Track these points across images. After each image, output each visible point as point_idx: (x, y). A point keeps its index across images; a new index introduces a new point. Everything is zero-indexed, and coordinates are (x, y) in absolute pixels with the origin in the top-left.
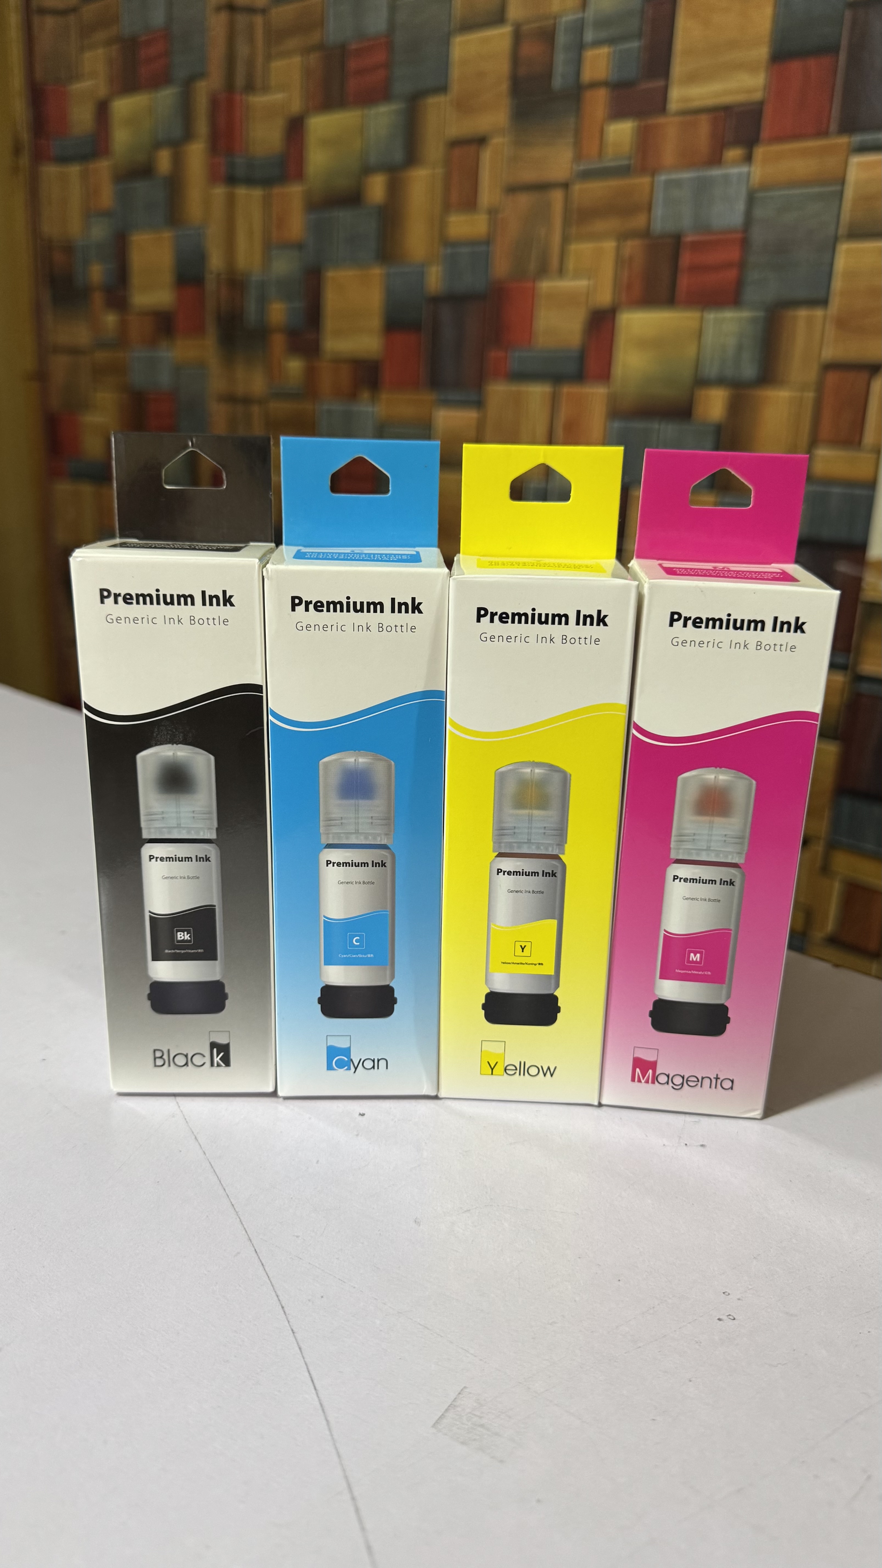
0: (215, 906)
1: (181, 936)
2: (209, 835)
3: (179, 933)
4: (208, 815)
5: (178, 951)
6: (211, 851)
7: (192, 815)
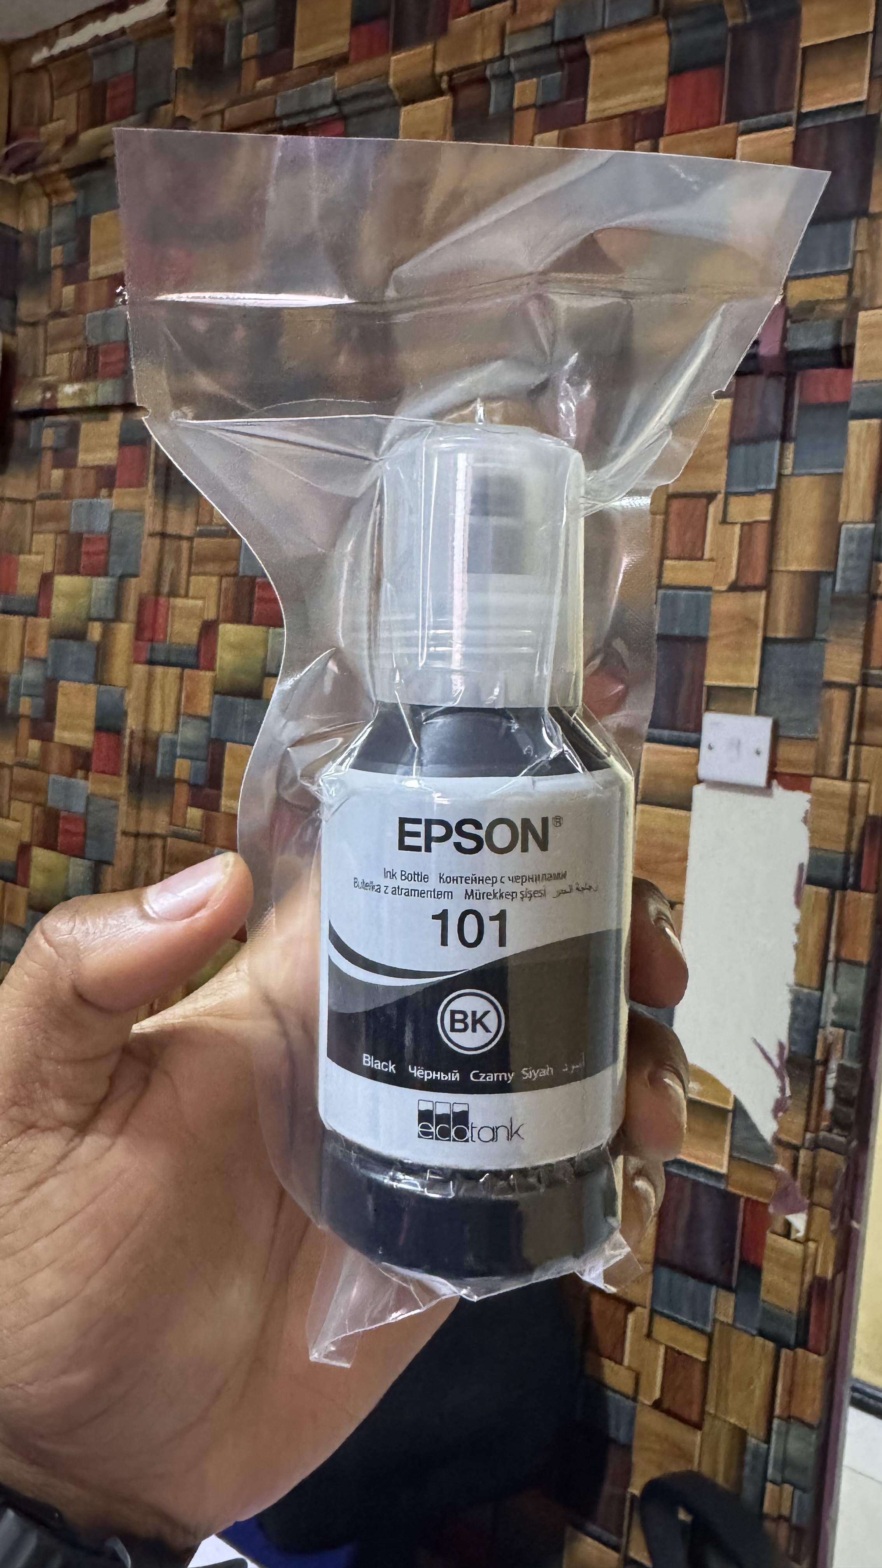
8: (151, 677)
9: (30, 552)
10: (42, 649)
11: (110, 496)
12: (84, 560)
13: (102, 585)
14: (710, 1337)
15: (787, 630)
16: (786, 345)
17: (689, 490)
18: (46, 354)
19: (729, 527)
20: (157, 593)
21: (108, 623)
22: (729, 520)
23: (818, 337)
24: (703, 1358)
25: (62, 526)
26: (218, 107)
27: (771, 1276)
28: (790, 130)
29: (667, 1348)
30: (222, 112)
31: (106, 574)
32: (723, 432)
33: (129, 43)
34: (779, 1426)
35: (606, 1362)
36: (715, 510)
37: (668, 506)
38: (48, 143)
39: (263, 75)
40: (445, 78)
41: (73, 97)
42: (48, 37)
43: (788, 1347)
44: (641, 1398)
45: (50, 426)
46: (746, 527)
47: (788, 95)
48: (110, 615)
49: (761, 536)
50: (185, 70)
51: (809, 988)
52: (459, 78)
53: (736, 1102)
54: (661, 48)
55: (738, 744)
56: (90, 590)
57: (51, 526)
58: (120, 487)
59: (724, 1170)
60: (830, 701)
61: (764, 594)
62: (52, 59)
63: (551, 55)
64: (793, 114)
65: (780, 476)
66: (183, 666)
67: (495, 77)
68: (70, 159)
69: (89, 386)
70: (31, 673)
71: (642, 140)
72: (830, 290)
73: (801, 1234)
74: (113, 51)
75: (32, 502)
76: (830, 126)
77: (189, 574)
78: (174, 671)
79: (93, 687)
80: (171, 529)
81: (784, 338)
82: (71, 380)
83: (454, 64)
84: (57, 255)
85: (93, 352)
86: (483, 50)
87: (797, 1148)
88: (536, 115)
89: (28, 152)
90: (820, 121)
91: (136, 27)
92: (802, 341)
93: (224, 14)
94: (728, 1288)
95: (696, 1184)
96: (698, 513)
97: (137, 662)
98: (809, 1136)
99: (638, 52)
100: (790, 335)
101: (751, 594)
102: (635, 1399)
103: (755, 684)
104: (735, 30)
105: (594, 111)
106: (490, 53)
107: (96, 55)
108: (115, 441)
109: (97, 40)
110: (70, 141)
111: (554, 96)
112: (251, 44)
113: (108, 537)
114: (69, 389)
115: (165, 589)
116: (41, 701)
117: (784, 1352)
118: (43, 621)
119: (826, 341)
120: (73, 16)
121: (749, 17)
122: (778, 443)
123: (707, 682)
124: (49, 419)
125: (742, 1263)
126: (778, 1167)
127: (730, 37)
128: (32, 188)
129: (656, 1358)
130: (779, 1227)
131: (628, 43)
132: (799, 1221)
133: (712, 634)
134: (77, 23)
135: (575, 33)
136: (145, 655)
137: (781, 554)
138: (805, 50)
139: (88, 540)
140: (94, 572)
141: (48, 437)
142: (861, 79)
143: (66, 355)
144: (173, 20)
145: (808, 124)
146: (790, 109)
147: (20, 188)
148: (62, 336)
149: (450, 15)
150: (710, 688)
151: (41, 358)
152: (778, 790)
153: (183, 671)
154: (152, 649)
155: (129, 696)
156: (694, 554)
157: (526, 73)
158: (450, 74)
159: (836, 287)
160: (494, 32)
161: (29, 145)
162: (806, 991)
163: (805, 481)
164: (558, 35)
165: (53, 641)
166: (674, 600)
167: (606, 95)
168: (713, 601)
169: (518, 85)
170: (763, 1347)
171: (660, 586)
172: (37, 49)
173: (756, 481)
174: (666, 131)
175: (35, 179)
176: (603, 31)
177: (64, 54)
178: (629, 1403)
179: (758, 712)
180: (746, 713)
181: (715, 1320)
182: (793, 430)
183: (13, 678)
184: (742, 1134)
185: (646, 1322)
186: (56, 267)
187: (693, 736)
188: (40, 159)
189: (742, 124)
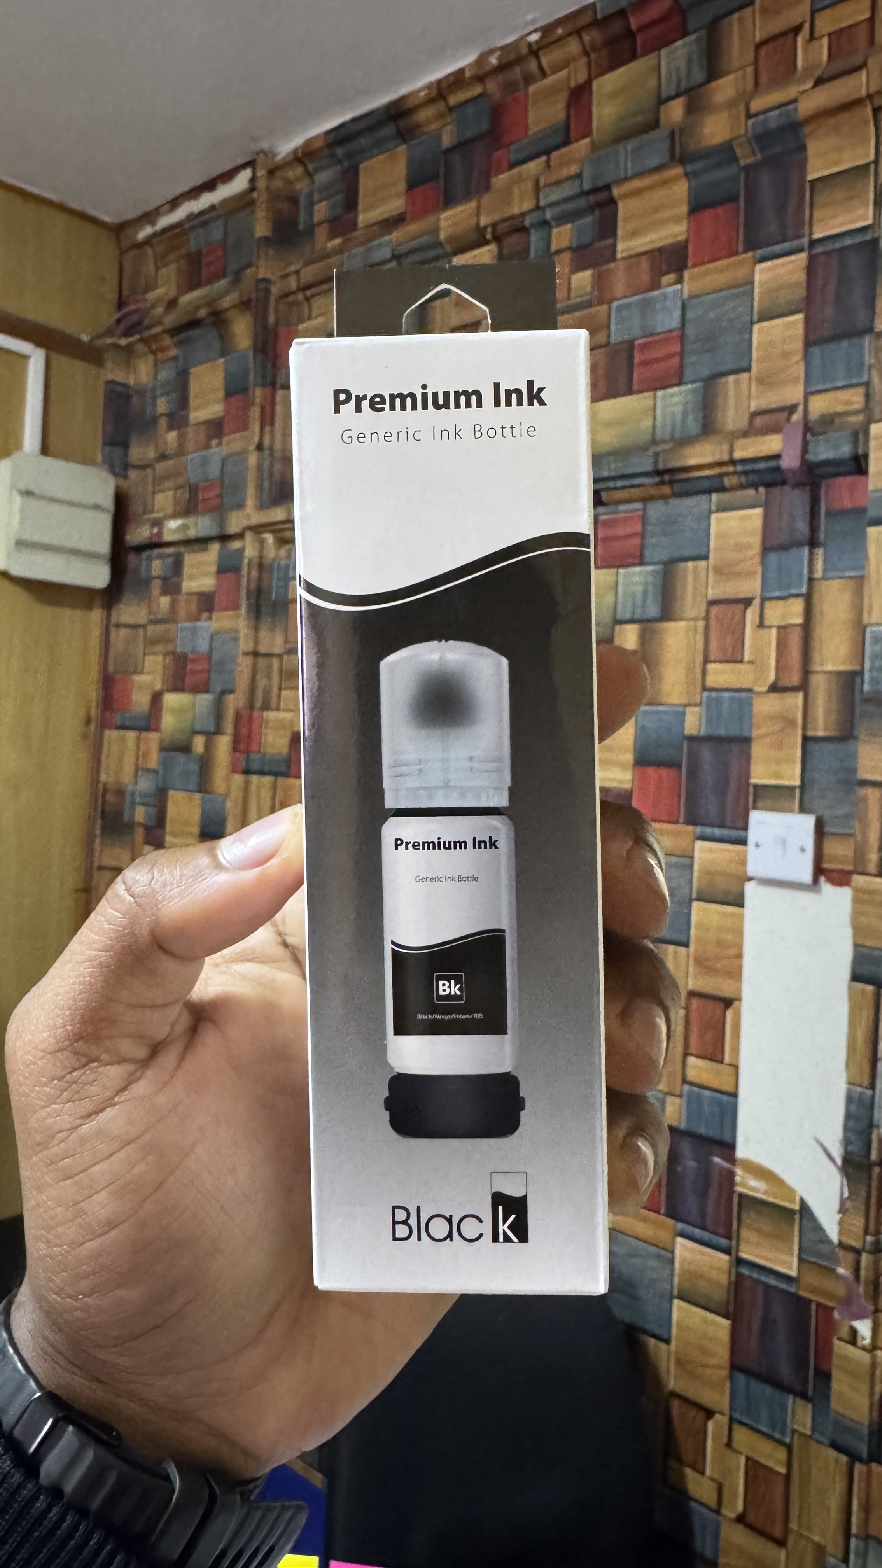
0: (503, 931)
1: (445, 987)
2: (496, 800)
3: (441, 983)
4: (496, 764)
5: (439, 1017)
6: (499, 828)
7: (469, 764)
8: (247, 787)
9: (142, 673)
10: (153, 760)
11: (210, 619)
12: (188, 680)
13: (205, 700)
14: (789, 1448)
15: (825, 729)
16: (807, 457)
17: (726, 596)
18: (154, 493)
19: (766, 630)
20: (251, 707)
21: (211, 735)
22: (767, 622)
23: (836, 447)
24: (783, 1470)
25: (170, 647)
26: (293, 268)
27: (839, 1384)
28: (803, 256)
29: (748, 1459)
30: (297, 272)
31: (207, 691)
32: (756, 541)
33: (220, 216)
34: (857, 1546)
35: (688, 1471)
36: (751, 615)
37: (708, 612)
38: (153, 307)
39: (332, 236)
40: (489, 230)
41: (173, 266)
42: (149, 217)
43: (861, 1460)
44: (724, 1511)
45: (160, 557)
46: (782, 630)
47: (800, 224)
48: (212, 728)
49: (795, 639)
50: (266, 239)
51: (861, 1086)
52: (500, 229)
53: (803, 1202)
54: (682, 189)
55: (784, 842)
56: (194, 705)
57: (160, 648)
58: (218, 611)
59: (793, 1273)
60: (865, 799)
61: (801, 695)
62: (155, 235)
63: (582, 202)
64: (805, 241)
65: (811, 580)
66: (276, 774)
67: (533, 225)
68: (170, 320)
69: (190, 521)
70: (145, 785)
71: (668, 273)
72: (848, 403)
73: (867, 1341)
74: (205, 224)
75: (144, 626)
76: (842, 249)
77: (280, 689)
78: (268, 780)
79: (198, 796)
80: (262, 649)
81: (805, 450)
82: (175, 516)
83: (497, 217)
84: (162, 405)
85: (194, 490)
86: (521, 203)
87: (858, 1252)
88: (572, 259)
89: (135, 318)
90: (830, 246)
91: (225, 202)
92: (822, 452)
93: (299, 186)
94: (804, 1396)
95: (767, 1287)
96: (737, 617)
97: (234, 771)
98: (869, 1238)
99: (659, 195)
100: (811, 447)
101: (787, 695)
102: (718, 1512)
103: (797, 782)
104: (747, 168)
105: (623, 251)
106: (527, 205)
107: (193, 228)
108: (214, 569)
109: (191, 217)
110: (172, 304)
111: (587, 239)
112: (321, 210)
113: (209, 657)
114: (173, 524)
115: (258, 704)
116: (152, 810)
117: (858, 1467)
118: (154, 736)
119: (845, 450)
120: (170, 197)
121: (759, 156)
122: (806, 551)
123: (753, 781)
124: (156, 551)
125: (817, 1370)
126: (841, 1271)
127: (742, 175)
128: (141, 347)
129: (738, 1467)
130: (844, 1332)
131: (651, 187)
132: (864, 1328)
133: (754, 734)
134: (174, 203)
135: (601, 183)
136: (243, 765)
137: (816, 656)
138: (812, 182)
139: (193, 661)
140: (196, 690)
141: (157, 567)
142: (867, 205)
143: (171, 493)
144: (255, 194)
145: (819, 249)
146: (803, 236)
147: (129, 350)
148: (167, 477)
149: (492, 173)
150: (756, 787)
151: (150, 495)
152: (826, 887)
153: (276, 780)
154: (248, 760)
155: (229, 804)
156: (735, 658)
157: (562, 219)
158: (494, 225)
159: (855, 398)
160: (530, 185)
161: (136, 311)
162: (859, 1089)
163: (836, 584)
164: (587, 186)
165: (164, 754)
166: (719, 701)
167: (634, 234)
168: (754, 703)
169: (555, 231)
170: (837, 1461)
171: (704, 689)
172: (142, 227)
173: (789, 586)
174: (690, 264)
175: (142, 340)
176: (626, 179)
177: (164, 231)
178: (713, 1516)
179: (803, 810)
180: (791, 811)
181: (794, 1431)
182: (822, 536)
183: (130, 788)
184: (811, 1235)
185: (726, 1431)
186: (162, 415)
187: (741, 833)
188: (146, 322)
189: (759, 253)
